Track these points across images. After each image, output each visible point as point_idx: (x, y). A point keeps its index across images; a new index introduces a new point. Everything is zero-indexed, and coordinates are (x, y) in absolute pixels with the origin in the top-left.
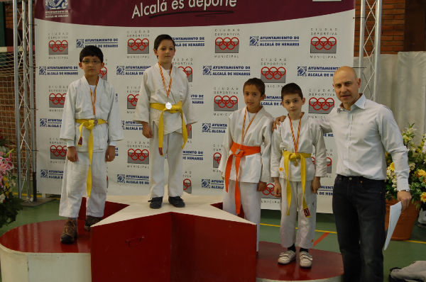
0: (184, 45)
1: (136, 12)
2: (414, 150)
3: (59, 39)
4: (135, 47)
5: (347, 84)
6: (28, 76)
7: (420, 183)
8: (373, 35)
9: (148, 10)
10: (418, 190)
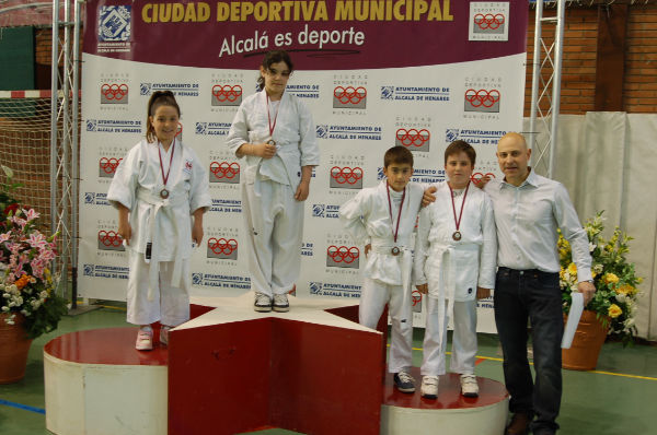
1: (225, 48)
2: (602, 246)
3: (117, 82)
4: (222, 97)
5: (514, 154)
6: (71, 132)
7: (608, 291)
8: (551, 88)
9: (241, 46)
10: (606, 301)
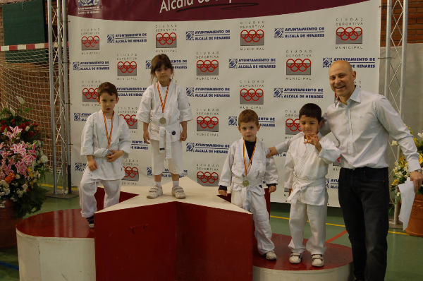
0: (210, 38)
1: (164, 7)
3: (91, 35)
4: (163, 42)
5: (341, 75)
6: (63, 71)
9: (175, 4)
